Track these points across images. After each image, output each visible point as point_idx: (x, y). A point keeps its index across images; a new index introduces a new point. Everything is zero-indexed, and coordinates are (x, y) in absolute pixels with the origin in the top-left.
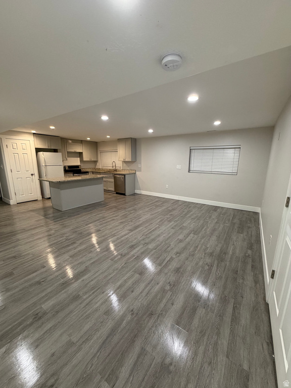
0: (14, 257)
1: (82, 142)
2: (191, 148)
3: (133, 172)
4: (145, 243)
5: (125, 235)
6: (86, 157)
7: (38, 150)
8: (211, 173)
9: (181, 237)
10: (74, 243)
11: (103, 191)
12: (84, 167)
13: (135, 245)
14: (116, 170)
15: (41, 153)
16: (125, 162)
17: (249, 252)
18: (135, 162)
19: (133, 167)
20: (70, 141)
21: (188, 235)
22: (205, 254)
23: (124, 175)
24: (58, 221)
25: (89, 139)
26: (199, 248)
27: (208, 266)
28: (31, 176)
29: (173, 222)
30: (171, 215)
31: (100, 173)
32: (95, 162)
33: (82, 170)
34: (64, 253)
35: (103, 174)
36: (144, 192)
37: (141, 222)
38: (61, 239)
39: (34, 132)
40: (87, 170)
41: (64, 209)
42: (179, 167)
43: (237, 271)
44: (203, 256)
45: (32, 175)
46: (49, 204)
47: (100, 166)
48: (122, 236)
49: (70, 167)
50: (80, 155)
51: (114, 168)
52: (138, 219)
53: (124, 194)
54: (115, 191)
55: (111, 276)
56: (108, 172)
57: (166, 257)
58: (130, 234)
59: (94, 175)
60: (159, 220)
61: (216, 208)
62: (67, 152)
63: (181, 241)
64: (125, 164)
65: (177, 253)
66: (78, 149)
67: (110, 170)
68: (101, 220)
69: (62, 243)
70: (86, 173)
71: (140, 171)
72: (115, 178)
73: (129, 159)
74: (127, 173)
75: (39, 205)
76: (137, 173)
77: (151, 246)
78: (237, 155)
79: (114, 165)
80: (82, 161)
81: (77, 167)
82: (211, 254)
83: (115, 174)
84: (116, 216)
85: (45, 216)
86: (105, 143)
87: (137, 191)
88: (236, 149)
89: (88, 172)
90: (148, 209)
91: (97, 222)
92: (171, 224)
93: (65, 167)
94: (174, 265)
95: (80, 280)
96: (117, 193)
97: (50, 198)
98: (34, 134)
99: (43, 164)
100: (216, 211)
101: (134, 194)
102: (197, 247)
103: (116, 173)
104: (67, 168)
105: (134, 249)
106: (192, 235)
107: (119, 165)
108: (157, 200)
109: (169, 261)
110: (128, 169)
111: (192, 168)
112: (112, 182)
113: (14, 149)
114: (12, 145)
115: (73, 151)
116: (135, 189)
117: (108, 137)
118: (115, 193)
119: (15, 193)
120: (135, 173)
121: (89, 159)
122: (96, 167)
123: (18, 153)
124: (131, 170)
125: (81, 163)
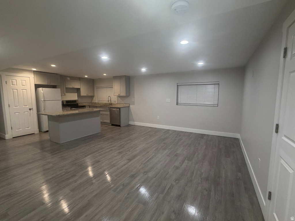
0: (10, 195)
1: (80, 79)
2: (178, 84)
4: (145, 172)
5: (125, 165)
6: (83, 93)
7: (37, 86)
8: (196, 105)
9: (177, 164)
10: (75, 175)
11: (100, 123)
12: (81, 102)
13: (135, 174)
14: (111, 104)
15: (40, 89)
16: (119, 97)
17: (239, 174)
18: (128, 96)
19: (127, 101)
20: (69, 78)
21: (183, 162)
22: (201, 179)
23: (120, 108)
24: (56, 154)
25: (86, 76)
26: (195, 174)
27: (207, 191)
28: (29, 111)
29: (167, 150)
30: (164, 143)
31: (96, 107)
32: (92, 97)
33: (79, 104)
34: (64, 187)
35: (99, 108)
36: (137, 123)
37: (138, 151)
38: (60, 172)
39: (35, 69)
40: (84, 104)
41: (62, 142)
42: (168, 100)
43: (233, 195)
44: (200, 181)
45: (30, 109)
46: (46, 137)
47: (96, 100)
48: (122, 166)
49: (67, 102)
50: (78, 90)
51: (110, 102)
52: (135, 148)
53: (119, 126)
54: (110, 123)
55: (115, 209)
56: (104, 106)
57: (167, 185)
58: (130, 163)
59: (91, 109)
60: (154, 149)
61: (202, 136)
63: (177, 168)
64: (119, 99)
65: (176, 180)
66: (77, 85)
67: (105, 103)
68: (100, 151)
69: (61, 176)
70: (83, 107)
71: (133, 104)
72: (110, 111)
73: (123, 94)
74: (122, 106)
75: (36, 139)
76: (131, 106)
77: (151, 174)
78: (217, 89)
79: (109, 99)
80: (79, 96)
81: (75, 101)
82: (207, 179)
83: (111, 108)
84: (114, 147)
85: (42, 149)
86: (102, 80)
88: (216, 85)
89: (85, 106)
90: (143, 139)
91: (96, 153)
92: (166, 152)
93: (63, 102)
94: (175, 192)
95: (83, 216)
96: (113, 125)
97: (47, 131)
98: (34, 71)
99: (41, 99)
100: (203, 138)
101: (129, 125)
102: (193, 173)
103: (111, 106)
104: (65, 103)
105: (135, 178)
106: (186, 161)
107: (114, 99)
108: (150, 130)
109: (170, 188)
110: (123, 102)
111: (179, 102)
112: (108, 115)
113: (13, 85)
114: (12, 81)
115: (71, 87)
116: (129, 121)
117: (104, 75)
118: (111, 125)
119: (11, 127)
120: (129, 107)
121: (86, 95)
122: (93, 102)
123: (17, 89)
124: (126, 104)
125: (78, 98)
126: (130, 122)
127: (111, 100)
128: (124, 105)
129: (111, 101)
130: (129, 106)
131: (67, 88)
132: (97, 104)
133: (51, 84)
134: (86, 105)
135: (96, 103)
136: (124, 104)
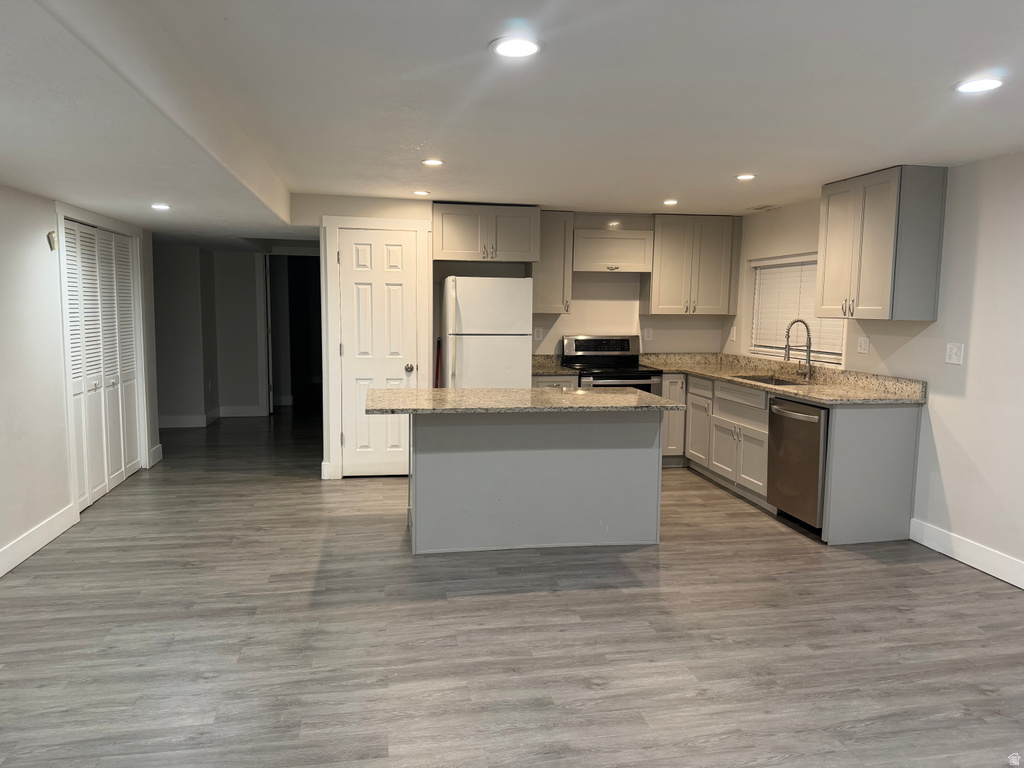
3: (911, 392)
6: (667, 297)
12: (653, 350)
14: (809, 374)
16: (867, 325)
19: (913, 356)
23: (825, 409)
25: (671, 203)
28: (403, 375)
32: (724, 322)
33: (643, 361)
45: (409, 369)
47: (740, 342)
49: (583, 342)
50: (638, 285)
51: (797, 355)
53: (815, 533)
54: (770, 500)
62: (575, 274)
64: (865, 339)
66: (630, 259)
71: (957, 388)
72: (775, 421)
76: (935, 401)
80: (646, 318)
81: (623, 343)
87: (925, 532)
89: (661, 373)
96: (783, 517)
98: (435, 203)
99: (449, 326)
101: (904, 549)
104: (569, 350)
107: (831, 342)
110: (882, 368)
112: (759, 442)
113: (359, 266)
114: (358, 250)
115: (602, 266)
116: (911, 516)
117: (742, 178)
118: (775, 511)
119: (342, 434)
120: (920, 404)
121: (678, 309)
122: (727, 350)
123: (370, 284)
124: (897, 379)
125: (642, 327)
126: (914, 521)
127: (809, 346)
128: (886, 391)
129: (809, 351)
130: (917, 396)
131: (577, 276)
132: (743, 362)
133: (501, 257)
134: (664, 369)
135: (736, 358)
136: (890, 384)
